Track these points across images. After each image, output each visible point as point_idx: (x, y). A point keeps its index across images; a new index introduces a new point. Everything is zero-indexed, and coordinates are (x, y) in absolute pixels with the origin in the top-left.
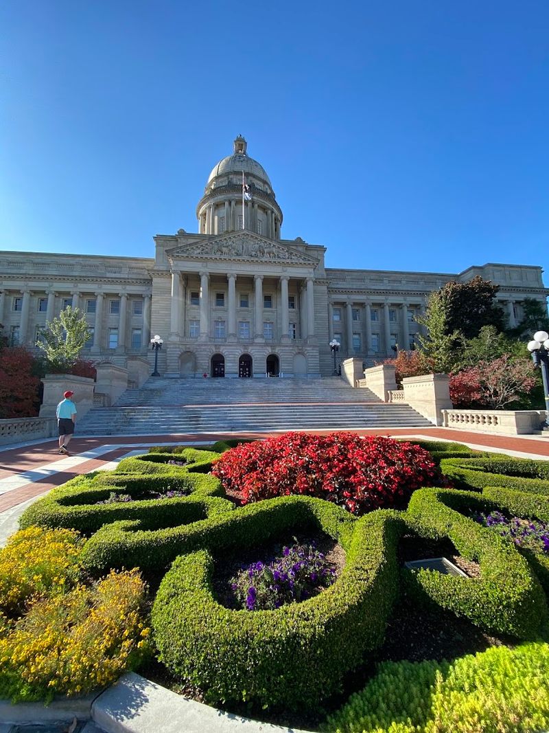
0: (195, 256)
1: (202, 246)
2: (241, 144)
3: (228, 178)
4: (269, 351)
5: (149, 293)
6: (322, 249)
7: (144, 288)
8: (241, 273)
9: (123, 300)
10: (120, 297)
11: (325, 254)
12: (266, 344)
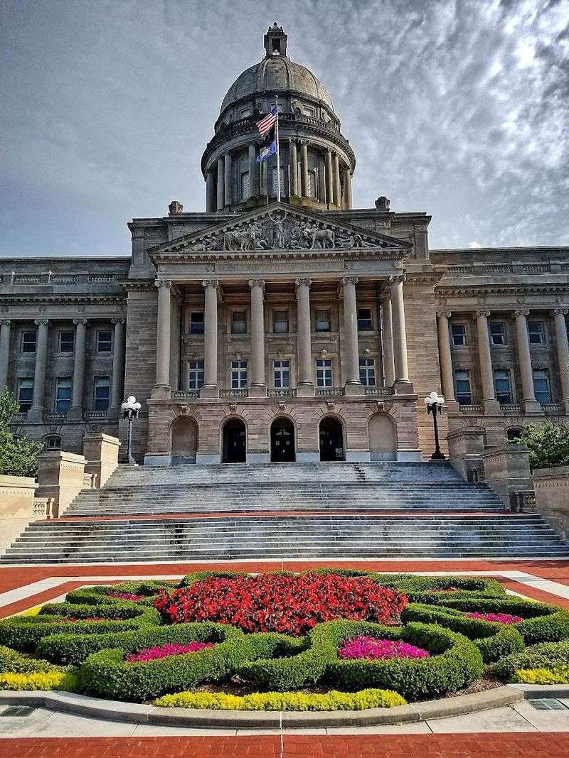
0: (194, 256)
1: (206, 237)
2: (275, 40)
3: (254, 104)
4: (321, 411)
5: (121, 316)
6: (423, 219)
7: (114, 309)
8: (272, 278)
9: (80, 331)
10: (76, 326)
11: (430, 228)
12: (318, 401)
